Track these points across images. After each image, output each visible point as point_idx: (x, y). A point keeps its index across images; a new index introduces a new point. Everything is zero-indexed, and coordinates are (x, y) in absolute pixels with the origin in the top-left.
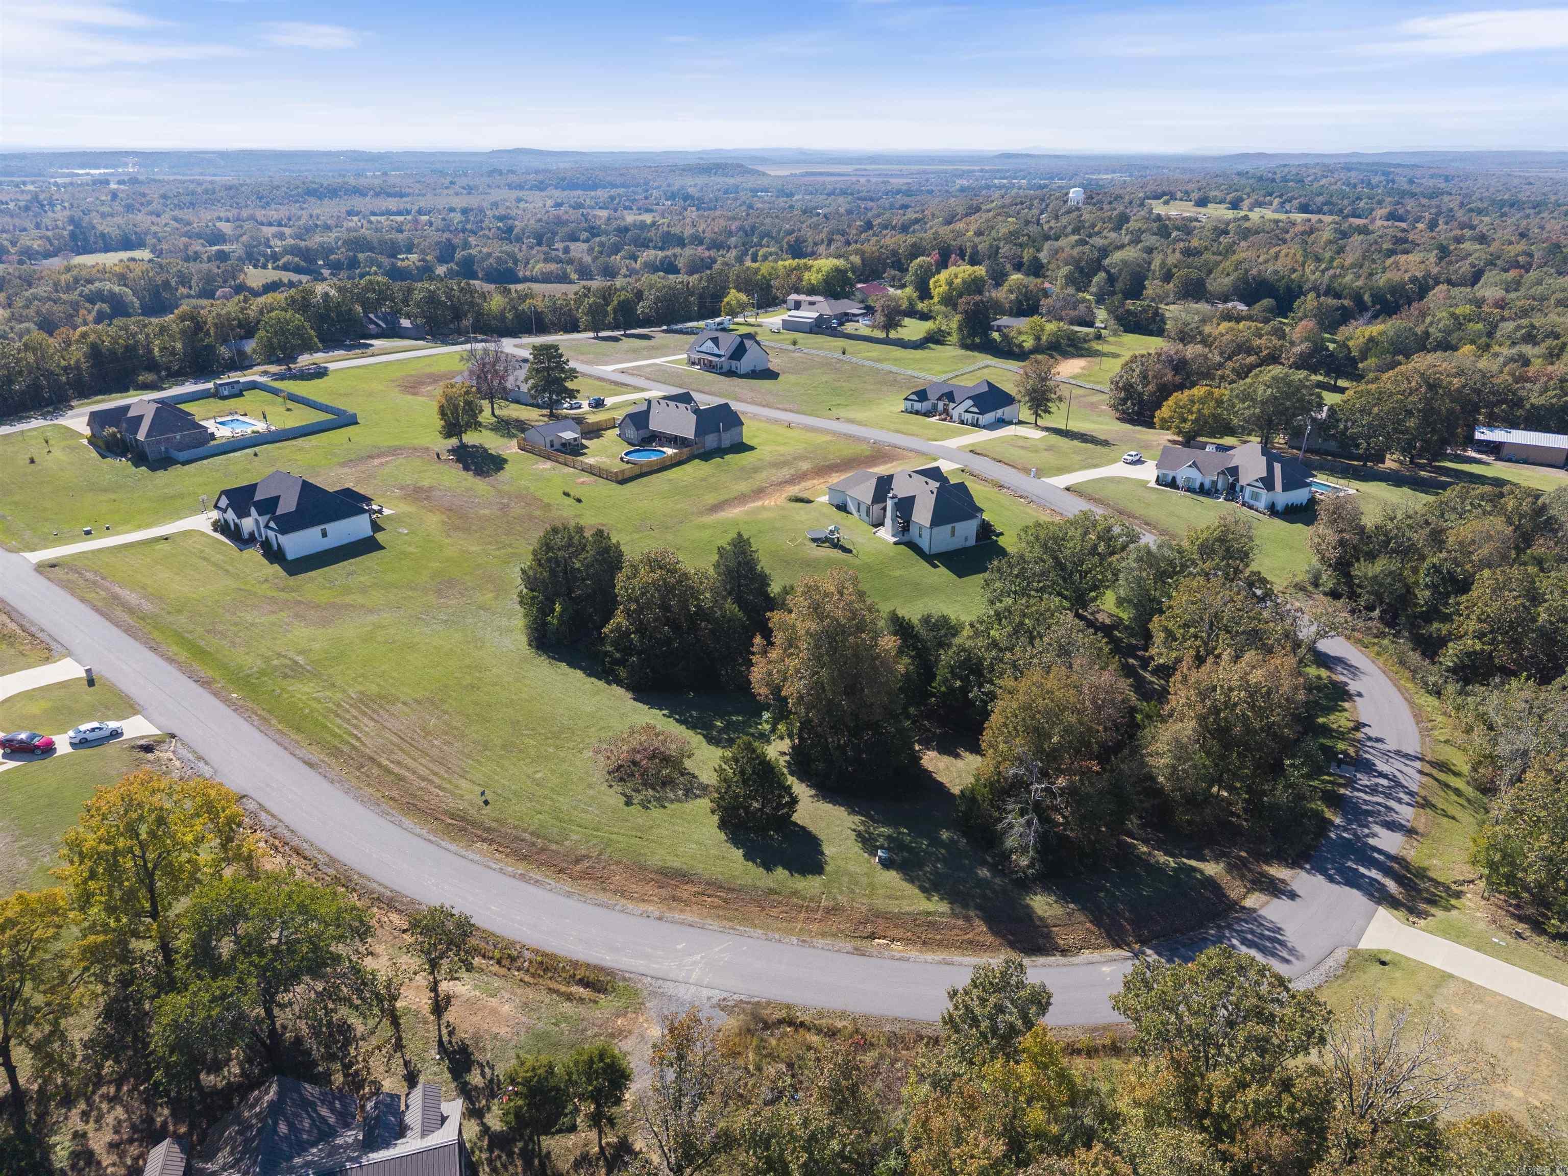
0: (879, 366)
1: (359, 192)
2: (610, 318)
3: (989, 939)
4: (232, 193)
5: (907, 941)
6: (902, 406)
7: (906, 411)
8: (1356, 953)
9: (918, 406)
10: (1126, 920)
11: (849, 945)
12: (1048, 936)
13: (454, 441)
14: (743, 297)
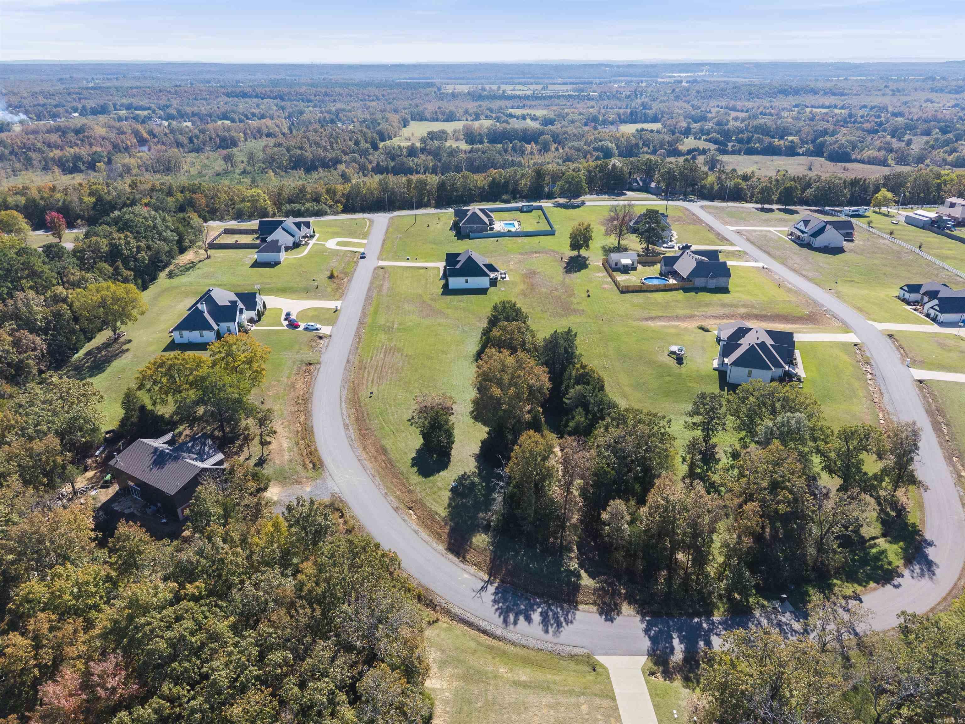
0: (938, 262)
1: (814, 92)
2: (775, 198)
3: (445, 536)
4: (735, 90)
5: (419, 518)
6: (898, 292)
7: (898, 297)
8: (589, 656)
9: (907, 295)
10: (506, 569)
11: (396, 504)
12: (466, 551)
13: (575, 253)
14: (890, 195)
